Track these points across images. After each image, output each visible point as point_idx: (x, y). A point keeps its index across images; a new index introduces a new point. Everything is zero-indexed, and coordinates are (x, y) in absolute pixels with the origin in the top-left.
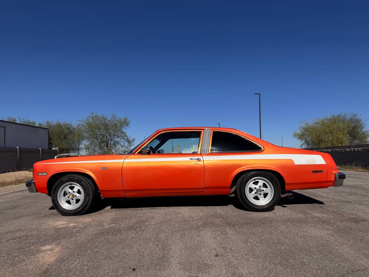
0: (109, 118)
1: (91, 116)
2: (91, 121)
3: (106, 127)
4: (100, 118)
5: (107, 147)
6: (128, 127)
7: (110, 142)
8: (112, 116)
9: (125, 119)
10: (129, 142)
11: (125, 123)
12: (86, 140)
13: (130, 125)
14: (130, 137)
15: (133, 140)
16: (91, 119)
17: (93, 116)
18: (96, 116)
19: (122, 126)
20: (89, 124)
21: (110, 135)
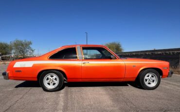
0: (24, 41)
3: (22, 45)
4: (19, 41)
7: (24, 51)
10: (32, 51)
11: (30, 43)
12: (14, 50)
16: (16, 42)
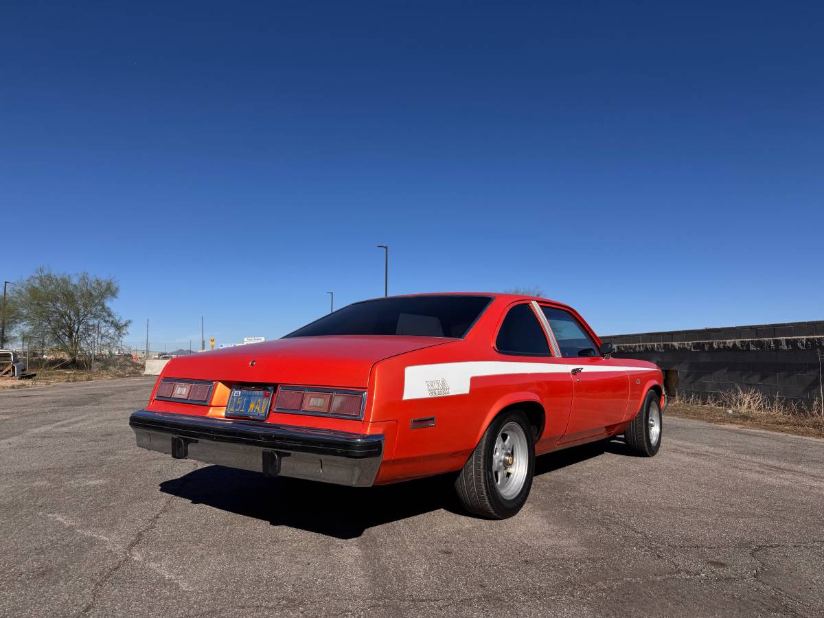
0: (75, 281)
1: (37, 275)
2: (37, 284)
3: (69, 298)
4: (57, 279)
5: (70, 336)
6: (115, 300)
7: (76, 327)
8: (81, 276)
9: (109, 285)
10: (118, 327)
11: (109, 290)
12: (25, 323)
13: (119, 295)
14: (121, 318)
15: (126, 325)
16: (37, 281)
17: (42, 275)
18: (49, 277)
19: (102, 296)
20: (34, 291)
21: (77, 314)
